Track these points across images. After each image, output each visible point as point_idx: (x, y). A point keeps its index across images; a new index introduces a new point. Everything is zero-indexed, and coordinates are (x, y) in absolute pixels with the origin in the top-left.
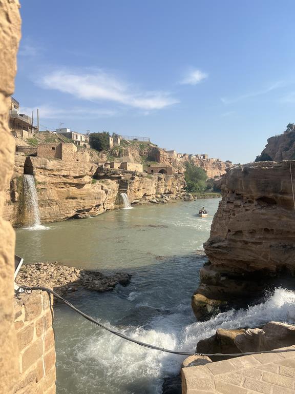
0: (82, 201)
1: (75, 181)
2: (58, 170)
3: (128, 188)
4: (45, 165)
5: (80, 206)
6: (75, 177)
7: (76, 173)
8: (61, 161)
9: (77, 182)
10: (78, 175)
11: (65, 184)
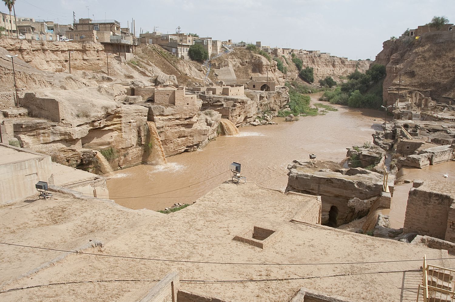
0: (191, 138)
1: (186, 122)
2: (172, 115)
3: (230, 115)
4: (163, 112)
5: (190, 142)
6: (186, 119)
7: (186, 115)
8: (175, 107)
9: (187, 123)
10: (188, 117)
11: (178, 125)
